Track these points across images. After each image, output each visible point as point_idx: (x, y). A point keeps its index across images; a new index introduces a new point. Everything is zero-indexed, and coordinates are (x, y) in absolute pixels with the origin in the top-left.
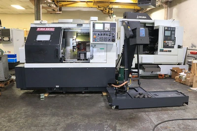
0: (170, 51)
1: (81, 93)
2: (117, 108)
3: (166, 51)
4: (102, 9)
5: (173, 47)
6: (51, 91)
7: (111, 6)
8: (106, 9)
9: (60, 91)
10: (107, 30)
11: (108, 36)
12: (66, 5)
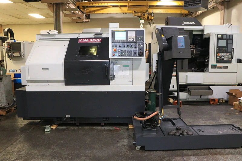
0: (226, 67)
1: (99, 125)
2: (143, 148)
3: (221, 67)
4: (139, 14)
5: (230, 62)
6: (60, 122)
7: (150, 11)
8: (144, 15)
9: (72, 122)
10: (131, 40)
11: (133, 49)
12: (94, 11)
